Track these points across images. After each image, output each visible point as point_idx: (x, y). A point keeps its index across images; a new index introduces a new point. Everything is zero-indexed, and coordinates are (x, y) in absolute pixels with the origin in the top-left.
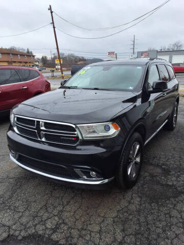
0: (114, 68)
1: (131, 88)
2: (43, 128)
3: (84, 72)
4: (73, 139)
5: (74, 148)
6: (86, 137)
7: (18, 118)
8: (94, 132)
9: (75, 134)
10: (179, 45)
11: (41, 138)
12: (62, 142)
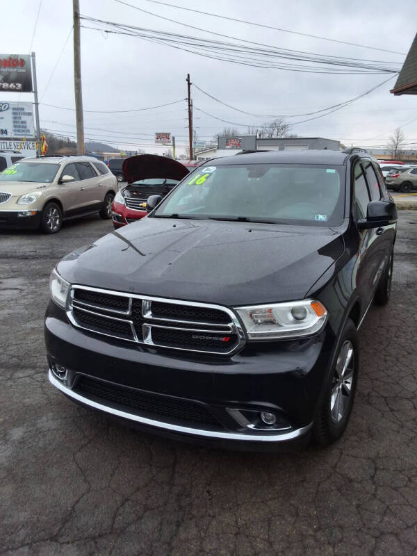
0: (273, 171)
1: (322, 218)
2: (148, 315)
3: (203, 179)
4: (223, 339)
5: (226, 360)
6: (254, 335)
7: (77, 292)
8: (272, 322)
9: (228, 329)
10: (282, 124)
11: (141, 338)
12: (195, 347)
